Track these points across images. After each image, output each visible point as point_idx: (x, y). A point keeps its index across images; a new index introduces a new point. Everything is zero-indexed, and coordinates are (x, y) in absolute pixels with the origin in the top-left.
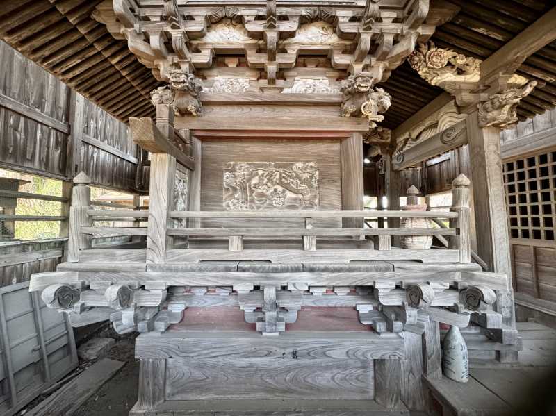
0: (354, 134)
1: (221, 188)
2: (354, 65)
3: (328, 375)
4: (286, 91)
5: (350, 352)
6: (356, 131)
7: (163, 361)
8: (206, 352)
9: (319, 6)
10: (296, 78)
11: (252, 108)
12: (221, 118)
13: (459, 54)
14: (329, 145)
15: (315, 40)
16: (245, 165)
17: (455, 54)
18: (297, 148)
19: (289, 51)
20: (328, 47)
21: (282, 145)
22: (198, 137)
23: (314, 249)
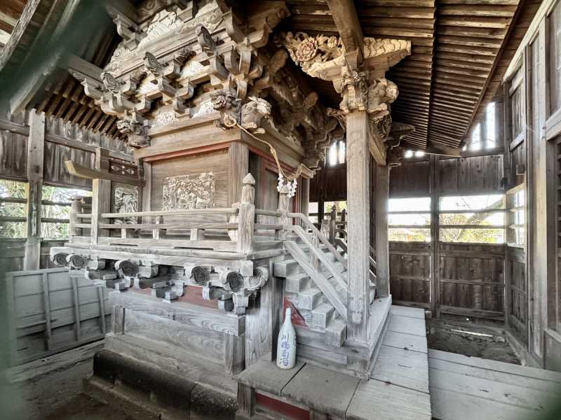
0: (232, 143)
1: (161, 197)
2: (223, 84)
3: (199, 339)
4: (195, 115)
5: (204, 323)
6: (233, 141)
7: (122, 309)
8: (134, 306)
9: (184, 47)
10: (201, 103)
11: (176, 134)
12: (161, 146)
13: (329, 37)
14: (222, 155)
15: (197, 72)
16: (173, 179)
17: (326, 38)
18: (201, 161)
19: (184, 85)
20: (206, 74)
21: (193, 160)
22: (148, 162)
23: (158, 238)
